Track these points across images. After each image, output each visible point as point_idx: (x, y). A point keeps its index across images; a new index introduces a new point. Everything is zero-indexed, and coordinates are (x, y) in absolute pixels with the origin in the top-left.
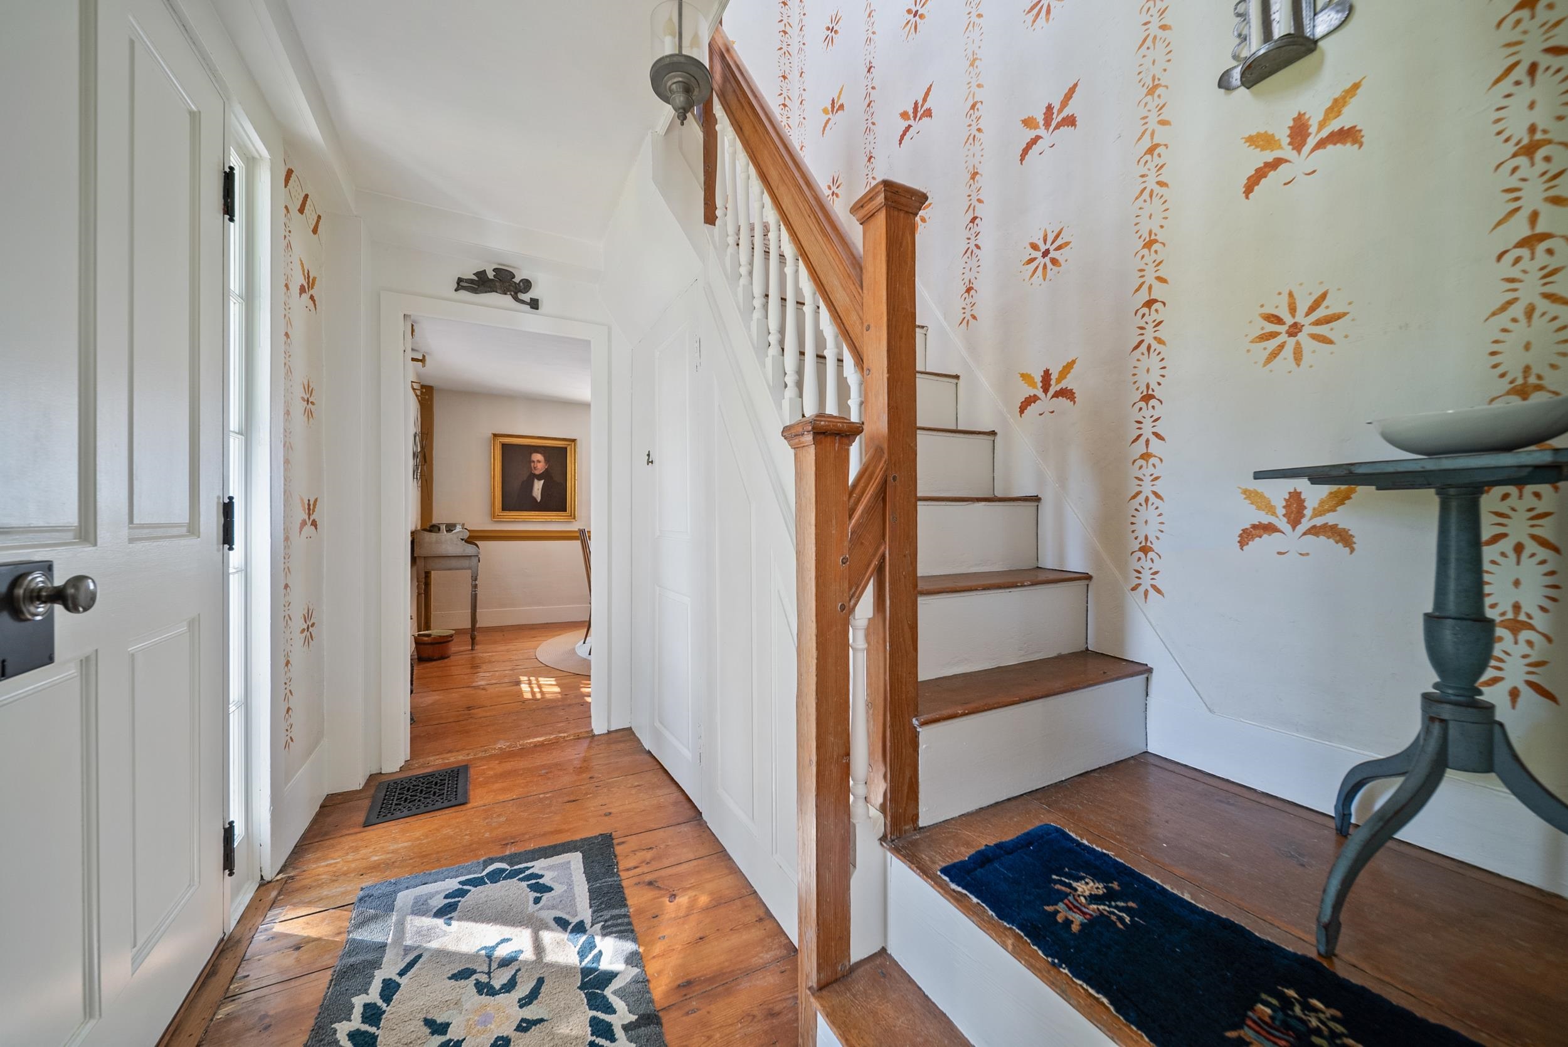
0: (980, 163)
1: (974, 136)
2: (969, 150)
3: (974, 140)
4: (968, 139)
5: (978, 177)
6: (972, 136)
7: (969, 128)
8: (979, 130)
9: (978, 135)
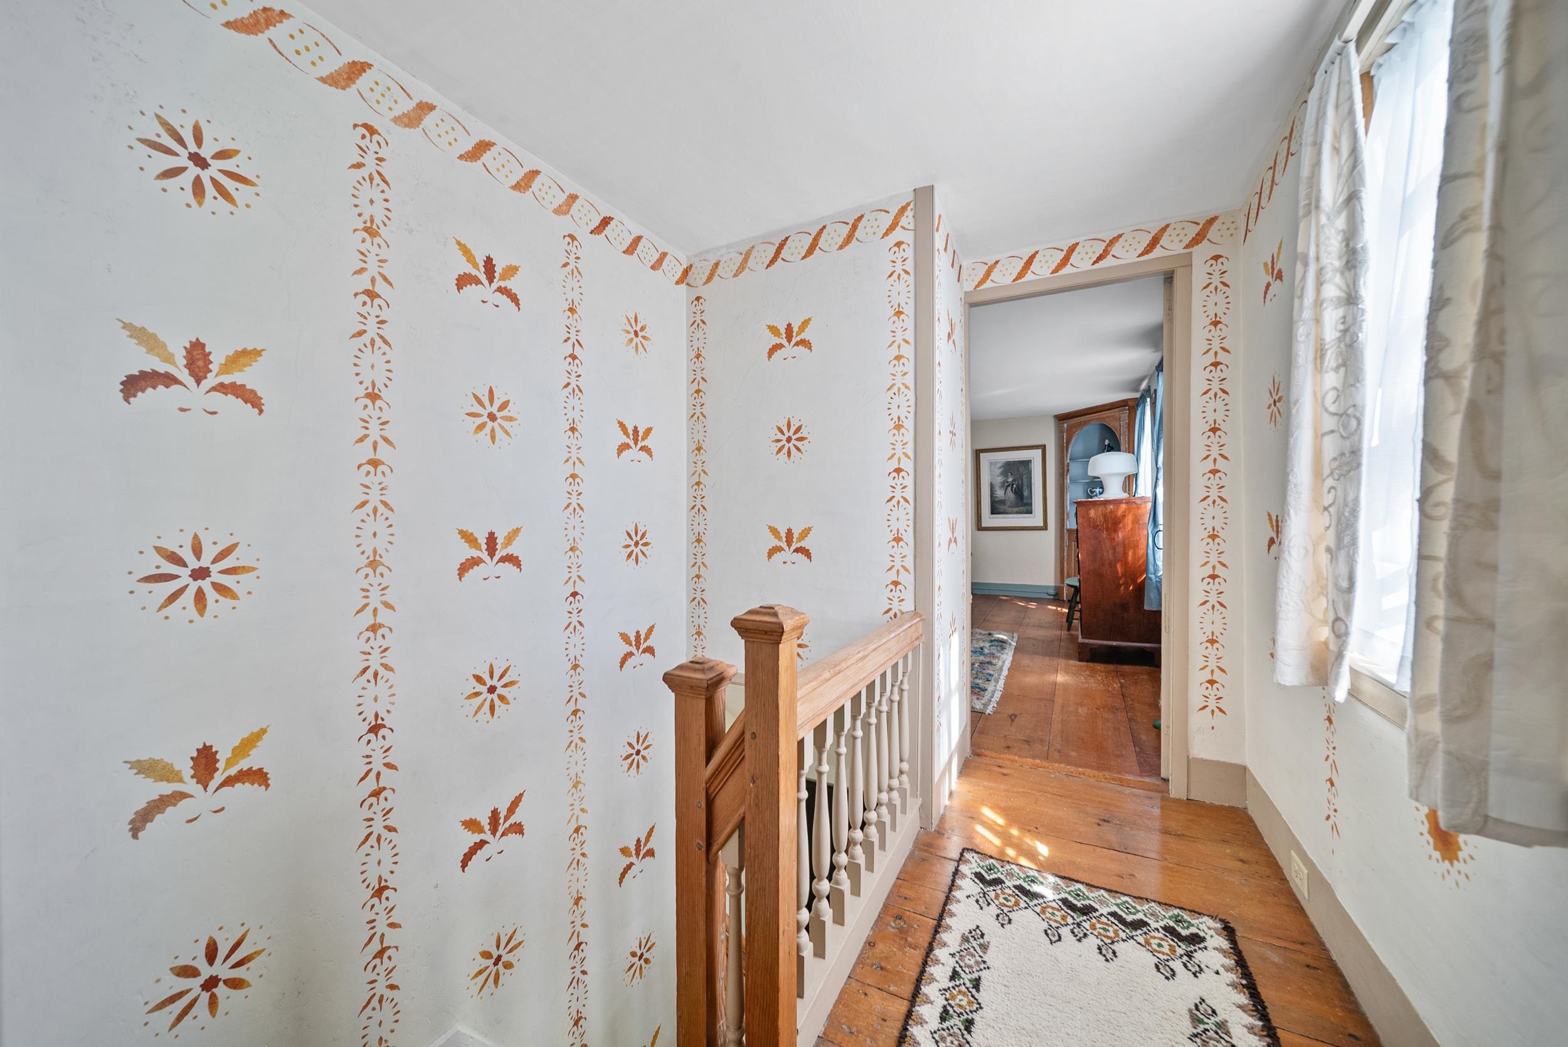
0: (584, 887)
1: (578, 861)
2: (572, 875)
3: (578, 865)
4: (571, 863)
5: (582, 902)
6: (576, 861)
7: (573, 852)
8: (583, 855)
9: (582, 859)
